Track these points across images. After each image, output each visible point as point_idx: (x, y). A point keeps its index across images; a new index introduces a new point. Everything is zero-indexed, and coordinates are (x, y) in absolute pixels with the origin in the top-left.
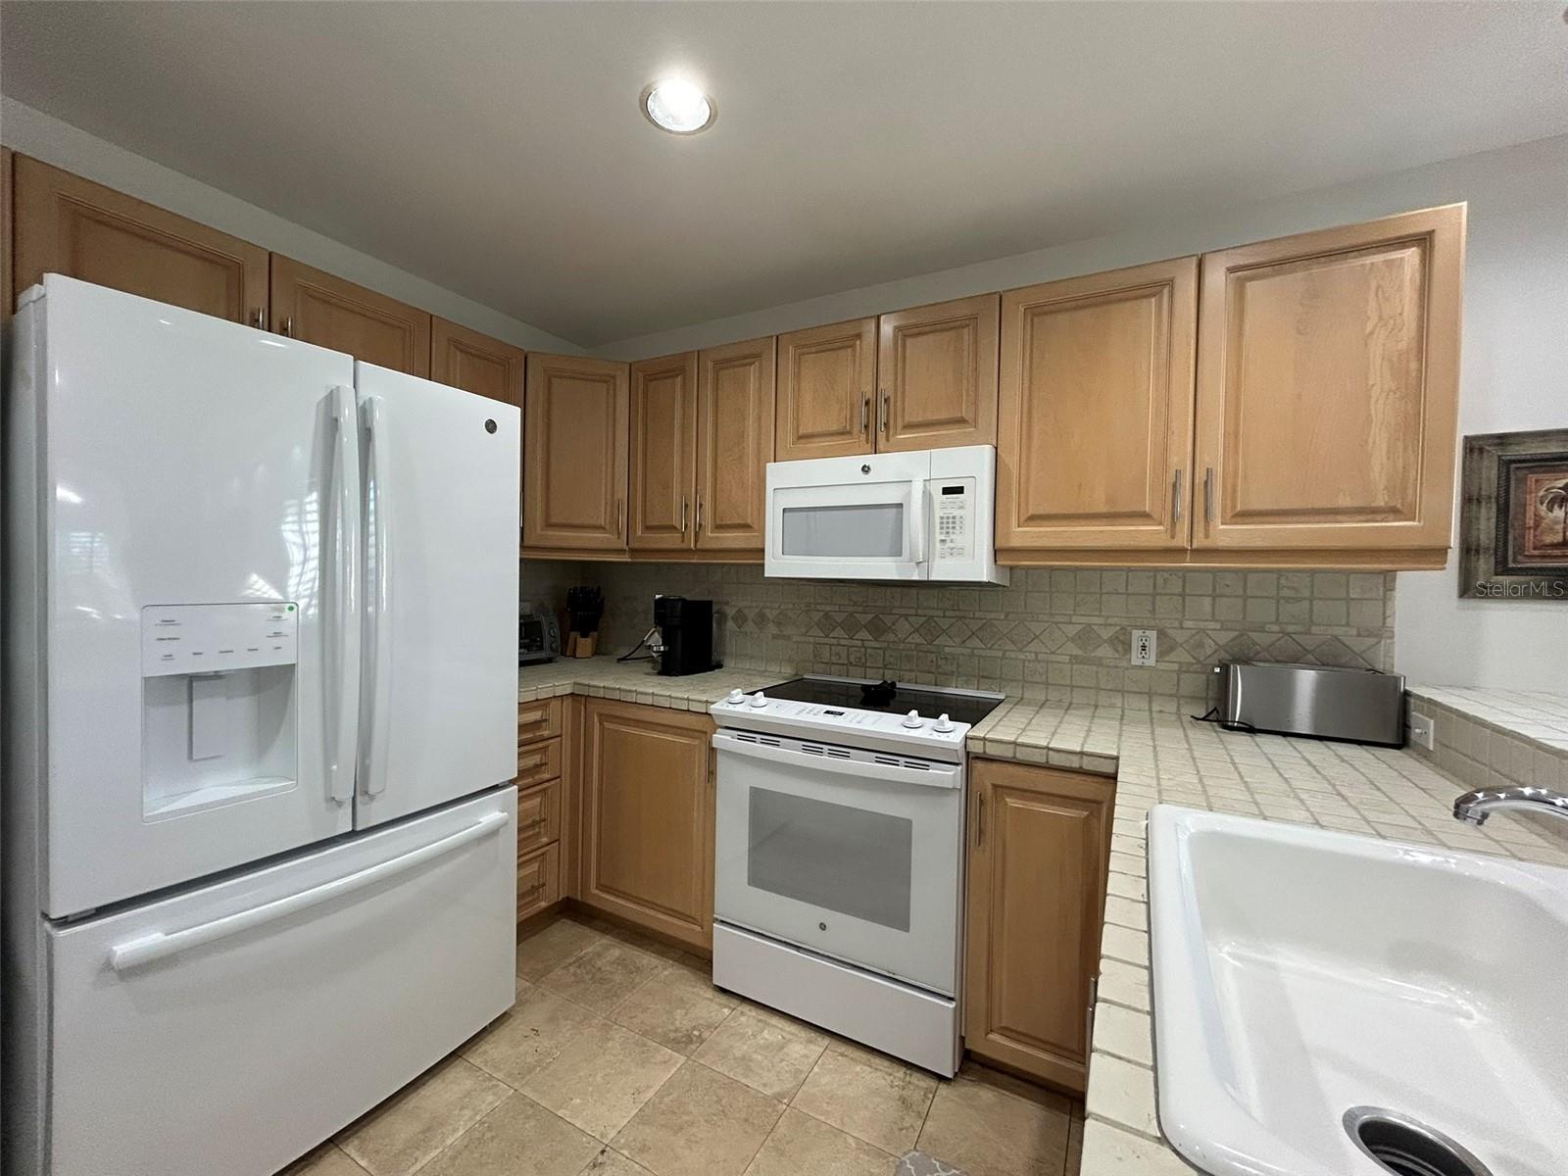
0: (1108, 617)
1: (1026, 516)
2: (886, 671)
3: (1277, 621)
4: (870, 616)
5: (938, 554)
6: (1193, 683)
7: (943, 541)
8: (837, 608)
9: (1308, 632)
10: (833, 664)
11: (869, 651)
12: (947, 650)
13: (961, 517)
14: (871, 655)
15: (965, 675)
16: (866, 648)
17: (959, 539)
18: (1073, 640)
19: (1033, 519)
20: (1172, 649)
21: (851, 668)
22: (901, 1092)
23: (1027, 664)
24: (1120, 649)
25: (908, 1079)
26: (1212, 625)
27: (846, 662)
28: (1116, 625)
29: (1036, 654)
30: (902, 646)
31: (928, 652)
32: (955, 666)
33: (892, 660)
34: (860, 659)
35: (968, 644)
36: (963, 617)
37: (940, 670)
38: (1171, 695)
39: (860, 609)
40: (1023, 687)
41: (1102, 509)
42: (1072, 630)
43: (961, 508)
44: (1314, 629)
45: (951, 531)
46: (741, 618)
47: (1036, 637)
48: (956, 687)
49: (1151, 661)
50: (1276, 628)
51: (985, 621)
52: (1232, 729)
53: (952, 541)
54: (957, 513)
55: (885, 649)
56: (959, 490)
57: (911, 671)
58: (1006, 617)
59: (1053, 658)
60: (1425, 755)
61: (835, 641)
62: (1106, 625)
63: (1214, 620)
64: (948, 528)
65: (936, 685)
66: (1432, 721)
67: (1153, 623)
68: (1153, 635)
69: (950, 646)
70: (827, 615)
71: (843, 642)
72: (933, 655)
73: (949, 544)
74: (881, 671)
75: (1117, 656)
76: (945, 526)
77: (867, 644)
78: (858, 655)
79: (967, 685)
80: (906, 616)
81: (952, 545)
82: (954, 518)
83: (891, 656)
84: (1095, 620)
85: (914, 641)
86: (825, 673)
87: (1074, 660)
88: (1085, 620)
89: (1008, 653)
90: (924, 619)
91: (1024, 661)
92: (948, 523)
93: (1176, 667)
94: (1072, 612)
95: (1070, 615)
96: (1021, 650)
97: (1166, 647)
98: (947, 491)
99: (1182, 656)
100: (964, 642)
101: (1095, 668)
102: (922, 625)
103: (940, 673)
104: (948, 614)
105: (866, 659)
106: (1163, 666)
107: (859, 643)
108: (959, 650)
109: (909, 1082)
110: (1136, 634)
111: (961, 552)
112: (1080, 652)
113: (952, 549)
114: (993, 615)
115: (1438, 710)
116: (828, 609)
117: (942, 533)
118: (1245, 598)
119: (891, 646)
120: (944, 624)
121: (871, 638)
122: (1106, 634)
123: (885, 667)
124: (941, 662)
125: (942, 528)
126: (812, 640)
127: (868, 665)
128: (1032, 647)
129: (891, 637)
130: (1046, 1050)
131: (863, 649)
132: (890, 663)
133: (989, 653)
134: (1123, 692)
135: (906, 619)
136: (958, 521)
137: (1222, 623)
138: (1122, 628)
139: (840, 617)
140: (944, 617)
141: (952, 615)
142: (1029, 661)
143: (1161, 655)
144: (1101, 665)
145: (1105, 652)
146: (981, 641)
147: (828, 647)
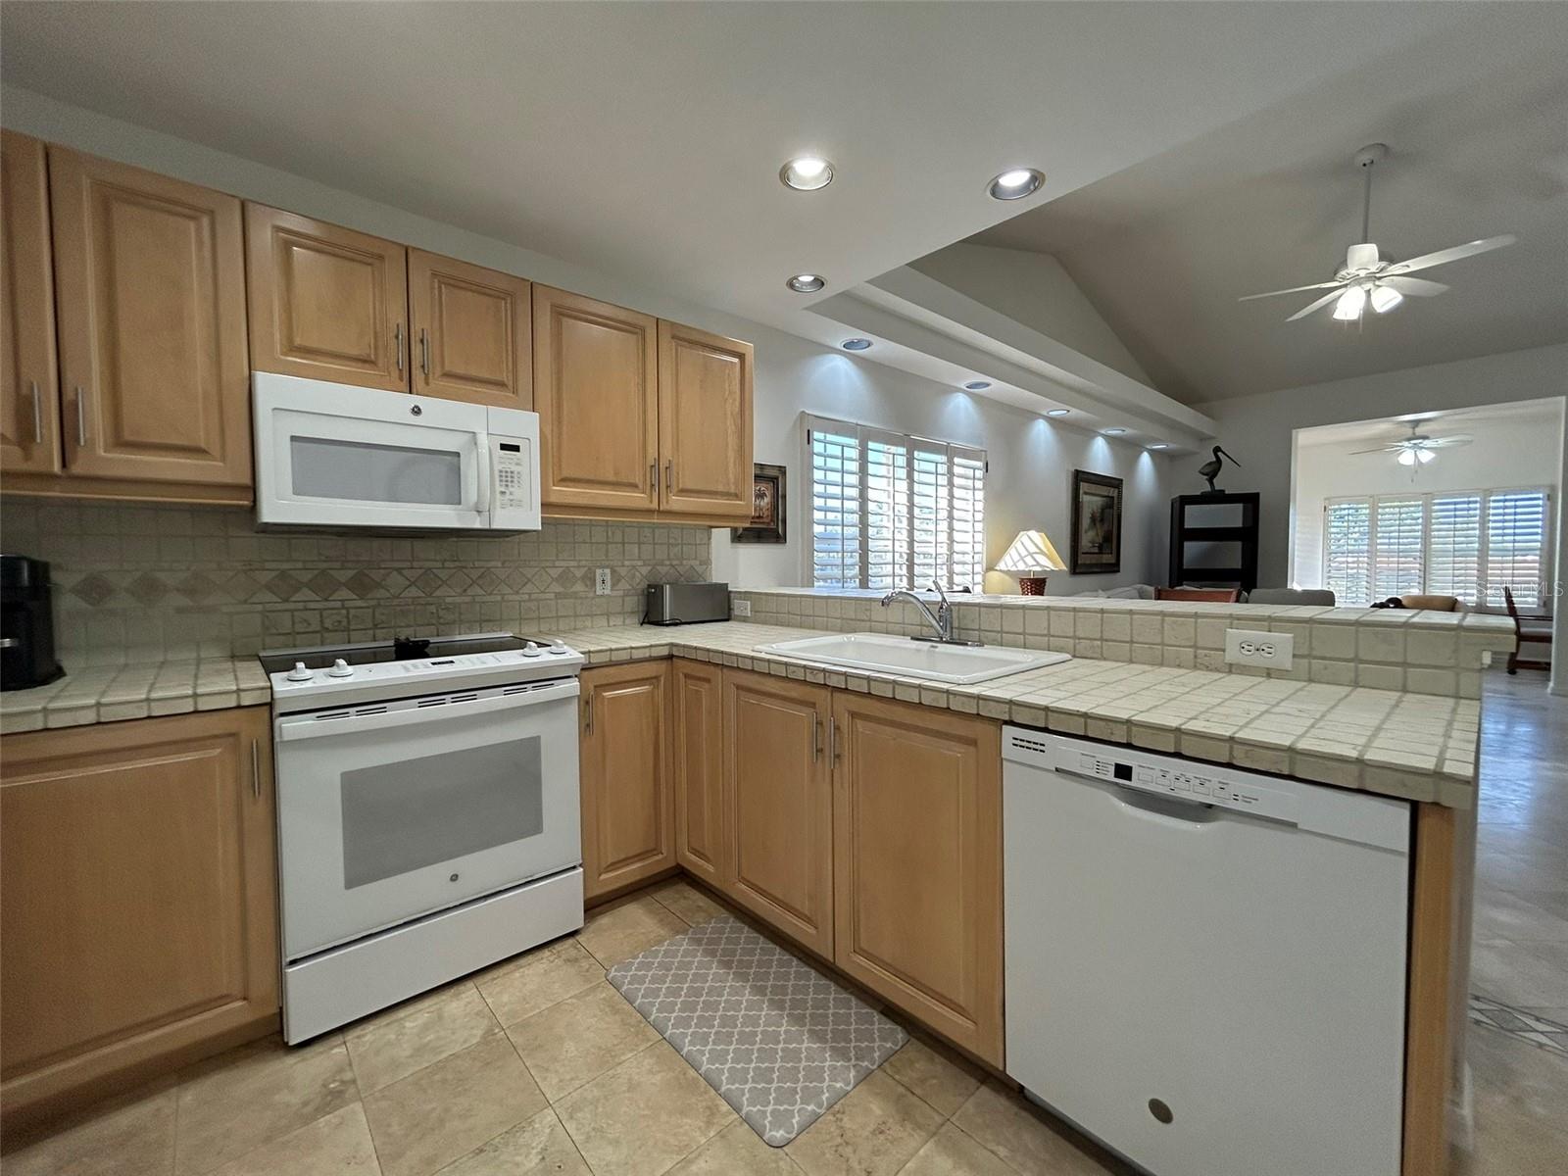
0: (580, 561)
1: (559, 478)
2: (378, 631)
3: (669, 559)
4: (351, 573)
5: (498, 504)
6: (633, 602)
7: (503, 493)
8: (300, 565)
9: (682, 564)
10: (298, 633)
11: (352, 612)
12: (448, 600)
13: (519, 473)
14: (355, 616)
15: (468, 622)
16: (347, 609)
17: (518, 492)
18: (557, 580)
19: (564, 481)
20: (619, 581)
21: (326, 635)
22: (561, 959)
23: (522, 604)
24: (588, 583)
25: (554, 951)
26: (640, 563)
27: (318, 629)
28: (584, 567)
29: (530, 594)
30: (396, 602)
31: (427, 604)
32: (457, 615)
33: (384, 618)
34: (340, 622)
35: (469, 592)
36: (463, 567)
37: (442, 621)
38: (619, 613)
39: (338, 565)
40: (520, 624)
41: (611, 478)
42: (555, 573)
43: (517, 464)
44: (685, 562)
45: (510, 484)
46: (95, 590)
47: (529, 580)
48: (460, 634)
49: (607, 592)
50: (668, 563)
51: (483, 570)
52: (667, 625)
53: (511, 494)
54: (514, 468)
55: (374, 607)
56: (516, 448)
57: (408, 626)
58: (503, 564)
59: (542, 596)
60: (744, 620)
61: (300, 606)
62: (579, 567)
63: (639, 559)
64: (507, 481)
65: (438, 635)
66: (749, 603)
67: (607, 563)
68: (608, 571)
69: (450, 595)
70: (283, 575)
71: (312, 605)
72: (433, 606)
73: (508, 496)
74: (371, 632)
75: (587, 589)
76: (504, 479)
77: (348, 604)
78: (339, 618)
79: (471, 631)
80: (399, 570)
81: (511, 497)
82: (512, 472)
83: (383, 614)
84: (572, 564)
85: (410, 595)
86: (287, 646)
87: (558, 596)
88: (563, 564)
89: (506, 597)
90: (421, 571)
91: (520, 602)
92: (507, 477)
93: (621, 593)
94: (554, 558)
95: (554, 561)
96: (517, 593)
97: (616, 580)
98: (504, 447)
99: (624, 585)
100: (465, 590)
101: (572, 600)
102: (419, 578)
103: (441, 624)
104: (447, 564)
105: (349, 622)
106: (615, 593)
107: (339, 604)
108: (458, 600)
109: (558, 952)
110: (599, 572)
111: (519, 504)
112: (562, 590)
113: (511, 500)
114: (492, 564)
115: (753, 596)
116: (286, 566)
117: (501, 485)
118: (654, 544)
119: (382, 602)
120: (443, 574)
121: (355, 597)
122: (579, 573)
123: (375, 626)
124: (441, 613)
125: (501, 481)
126: (260, 607)
127: (352, 627)
128: (525, 590)
129: (381, 593)
130: (636, 862)
131: (344, 612)
132: (383, 622)
133: (488, 598)
134: (592, 616)
135: (400, 573)
136: (515, 475)
137: (644, 561)
138: (589, 569)
139: (306, 576)
140: (443, 568)
141: (452, 566)
142: (524, 601)
143: (613, 585)
144: (576, 598)
145: (579, 587)
146: (481, 588)
147: (289, 614)
